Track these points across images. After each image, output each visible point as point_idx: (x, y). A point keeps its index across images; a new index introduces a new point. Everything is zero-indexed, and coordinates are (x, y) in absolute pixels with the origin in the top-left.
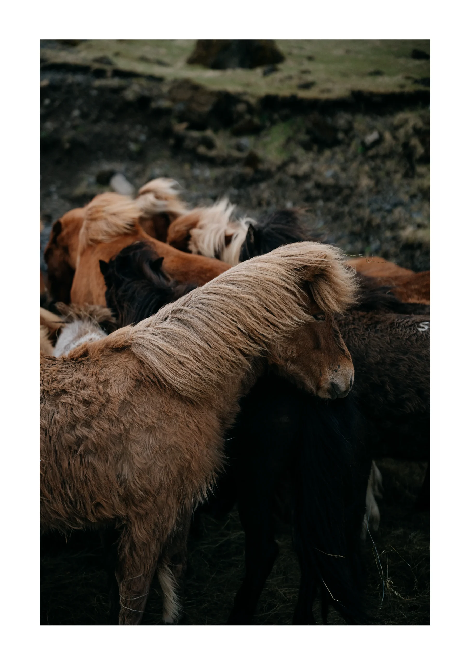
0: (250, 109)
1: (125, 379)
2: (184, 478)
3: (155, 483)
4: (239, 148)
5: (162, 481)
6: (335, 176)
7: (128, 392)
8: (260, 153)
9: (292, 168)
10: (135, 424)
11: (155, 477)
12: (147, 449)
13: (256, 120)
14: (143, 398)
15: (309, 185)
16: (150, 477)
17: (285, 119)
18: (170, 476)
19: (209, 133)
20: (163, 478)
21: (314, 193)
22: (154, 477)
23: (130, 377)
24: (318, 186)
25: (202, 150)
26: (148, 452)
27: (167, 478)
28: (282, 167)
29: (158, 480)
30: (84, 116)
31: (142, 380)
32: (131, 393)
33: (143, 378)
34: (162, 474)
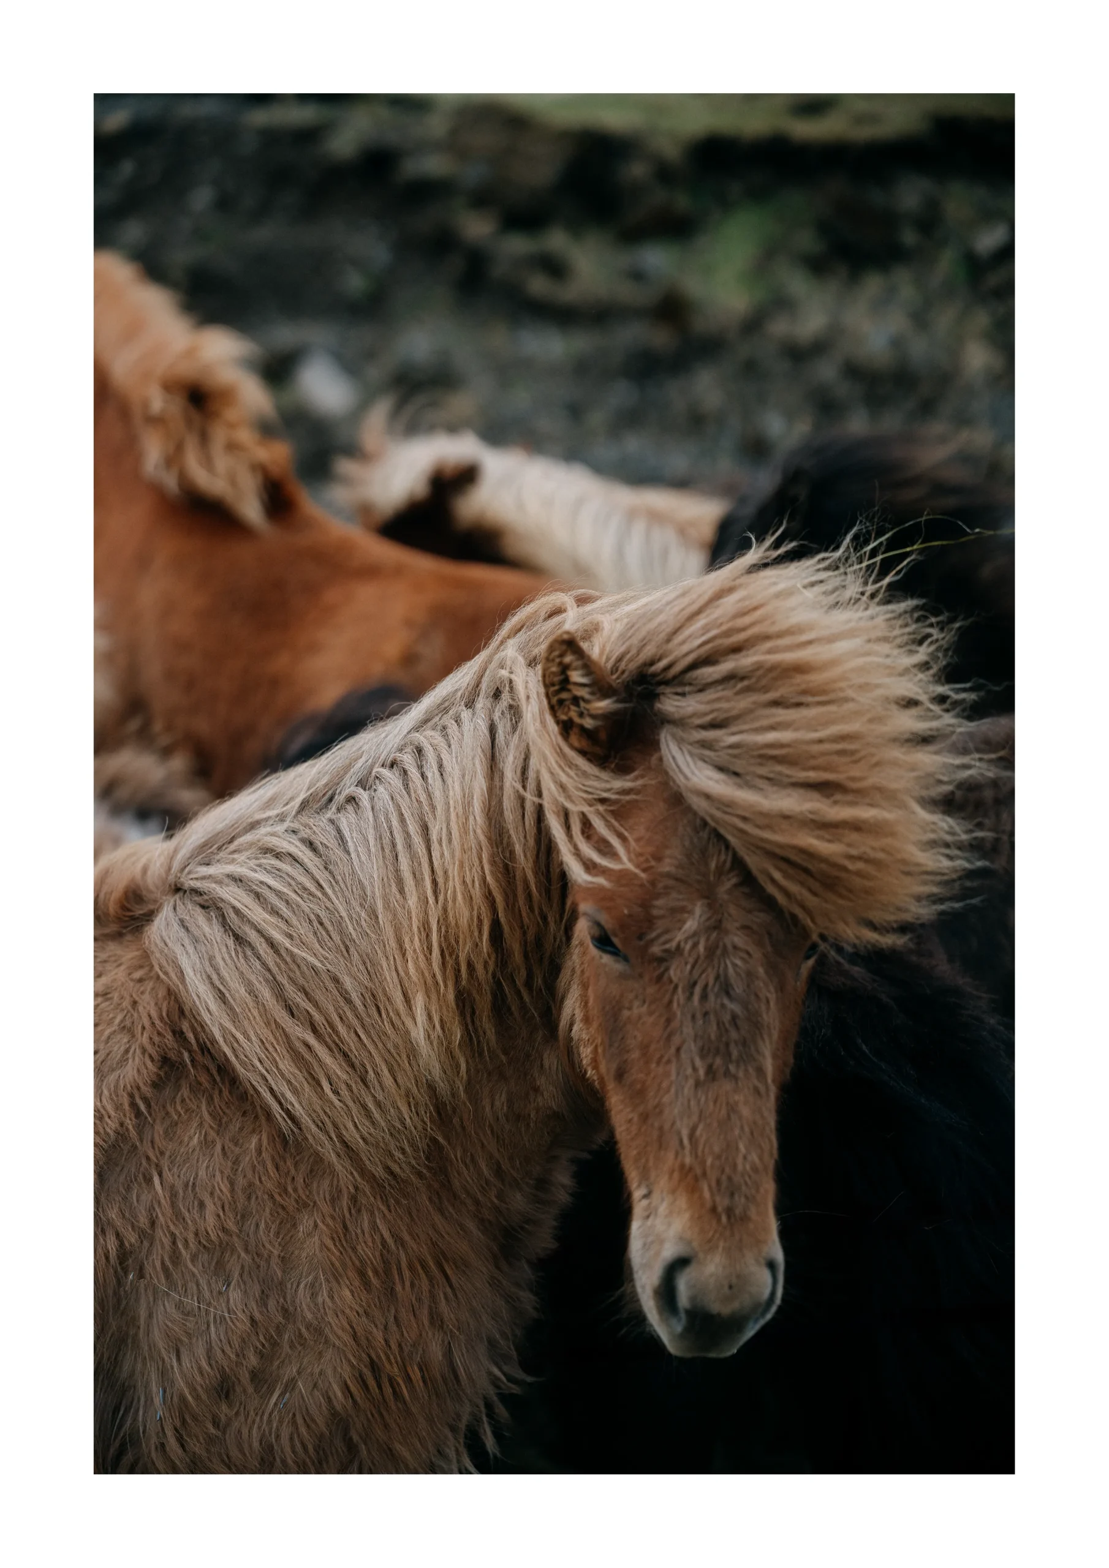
0: (665, 174)
1: (127, 1051)
2: (356, 1438)
3: (245, 1455)
4: (637, 276)
5: (271, 1448)
6: (897, 343)
7: (133, 1105)
8: (693, 286)
9: (779, 327)
10: (159, 1233)
11: (245, 1431)
12: (208, 1326)
13: (682, 202)
14: (192, 1131)
15: (827, 371)
16: (224, 1433)
17: (758, 195)
18: (303, 1430)
19: (557, 240)
20: (278, 1437)
21: (843, 390)
22: (240, 1432)
23: (144, 1051)
24: (853, 371)
25: (538, 285)
26: (213, 1335)
27: (291, 1439)
28: (753, 325)
29: (256, 1444)
30: (224, 204)
31: (182, 1063)
32: (142, 1107)
33: (186, 1055)
34: (270, 1421)
